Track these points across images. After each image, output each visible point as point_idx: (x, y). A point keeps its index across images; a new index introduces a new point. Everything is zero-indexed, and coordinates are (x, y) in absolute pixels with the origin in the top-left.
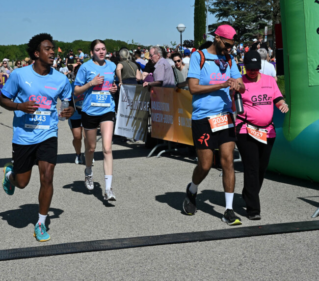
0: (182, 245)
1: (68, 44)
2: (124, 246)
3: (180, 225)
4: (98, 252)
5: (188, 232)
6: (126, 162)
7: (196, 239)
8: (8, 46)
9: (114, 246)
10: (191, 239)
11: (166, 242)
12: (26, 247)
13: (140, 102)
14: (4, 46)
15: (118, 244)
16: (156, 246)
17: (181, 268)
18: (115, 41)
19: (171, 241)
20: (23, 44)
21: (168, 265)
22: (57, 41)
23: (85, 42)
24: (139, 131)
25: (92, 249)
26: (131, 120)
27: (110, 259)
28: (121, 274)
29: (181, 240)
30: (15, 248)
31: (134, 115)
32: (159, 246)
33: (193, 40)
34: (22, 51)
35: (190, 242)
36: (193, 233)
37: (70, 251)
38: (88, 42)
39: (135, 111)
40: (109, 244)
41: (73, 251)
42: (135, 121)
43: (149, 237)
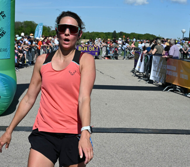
0: (177, 135)
1: (128, 34)
2: (149, 132)
3: (177, 125)
4: (136, 134)
5: (181, 129)
6: (152, 93)
7: (184, 133)
8: (100, 32)
9: (144, 132)
10: (182, 133)
11: (169, 133)
12: (103, 127)
13: (162, 65)
14: (98, 32)
15: (146, 131)
16: (165, 134)
17: (176, 146)
18: (150, 35)
19: (172, 133)
20: (107, 32)
21: (170, 144)
22: (123, 32)
23: (136, 34)
24: (162, 79)
25: (134, 132)
26: (158, 73)
27: (142, 138)
28: (147, 145)
29: (177, 133)
30: (97, 127)
31: (159, 71)
32: (166, 134)
33: (189, 37)
34: (106, 36)
35: (181, 134)
36: (183, 130)
37: (123, 132)
38: (138, 34)
39: (160, 69)
40: (142, 131)
41: (125, 132)
42: (160, 74)
43: (161, 129)
